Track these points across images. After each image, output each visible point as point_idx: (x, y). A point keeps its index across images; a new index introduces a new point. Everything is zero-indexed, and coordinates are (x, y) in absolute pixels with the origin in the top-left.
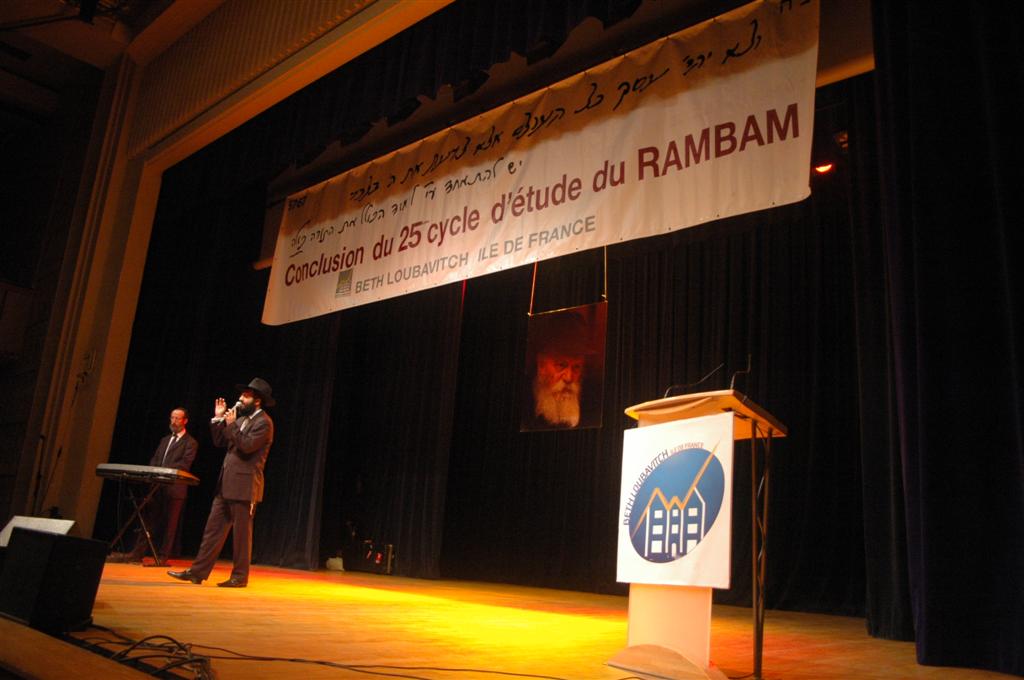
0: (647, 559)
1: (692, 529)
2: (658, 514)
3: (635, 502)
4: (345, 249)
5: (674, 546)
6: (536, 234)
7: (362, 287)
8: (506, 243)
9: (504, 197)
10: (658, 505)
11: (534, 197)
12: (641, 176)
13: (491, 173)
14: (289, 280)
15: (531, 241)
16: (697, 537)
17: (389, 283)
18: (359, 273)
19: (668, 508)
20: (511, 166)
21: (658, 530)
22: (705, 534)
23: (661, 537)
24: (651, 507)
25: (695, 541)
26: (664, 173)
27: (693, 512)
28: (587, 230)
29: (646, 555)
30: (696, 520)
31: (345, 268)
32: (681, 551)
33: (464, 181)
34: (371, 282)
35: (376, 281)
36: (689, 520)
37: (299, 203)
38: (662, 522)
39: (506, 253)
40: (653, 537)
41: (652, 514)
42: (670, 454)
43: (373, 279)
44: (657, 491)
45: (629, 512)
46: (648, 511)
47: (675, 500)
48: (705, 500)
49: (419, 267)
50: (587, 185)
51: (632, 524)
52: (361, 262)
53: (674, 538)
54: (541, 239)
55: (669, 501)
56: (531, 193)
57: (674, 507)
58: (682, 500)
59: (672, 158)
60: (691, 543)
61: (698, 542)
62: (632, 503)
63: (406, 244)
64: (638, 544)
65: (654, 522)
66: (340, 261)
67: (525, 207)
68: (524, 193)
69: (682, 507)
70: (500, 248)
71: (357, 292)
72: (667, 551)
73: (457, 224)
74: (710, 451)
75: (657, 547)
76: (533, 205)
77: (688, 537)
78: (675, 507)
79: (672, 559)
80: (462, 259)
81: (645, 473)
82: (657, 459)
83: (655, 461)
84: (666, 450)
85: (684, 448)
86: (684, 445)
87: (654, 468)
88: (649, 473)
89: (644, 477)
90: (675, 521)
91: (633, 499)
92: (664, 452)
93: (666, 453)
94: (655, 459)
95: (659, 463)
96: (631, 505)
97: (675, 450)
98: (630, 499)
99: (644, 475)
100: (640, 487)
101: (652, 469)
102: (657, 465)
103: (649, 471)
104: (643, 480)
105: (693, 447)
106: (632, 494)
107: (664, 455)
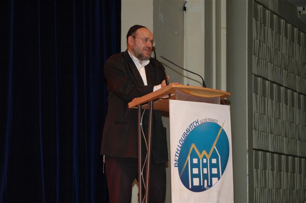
0: (190, 189)
1: (215, 171)
2: (195, 161)
3: (181, 151)
5: (206, 181)
10: (194, 155)
16: (218, 176)
19: (201, 157)
21: (195, 171)
22: (222, 175)
23: (197, 176)
24: (191, 155)
25: (217, 178)
27: (214, 161)
29: (190, 187)
30: (216, 166)
32: (209, 184)
36: (213, 166)
38: (197, 166)
40: (194, 176)
41: (192, 161)
42: (200, 123)
44: (193, 146)
45: (177, 158)
46: (189, 158)
47: (204, 152)
48: (220, 155)
53: (205, 177)
55: (201, 153)
58: (208, 153)
60: (215, 180)
61: (219, 179)
62: (179, 152)
64: (185, 181)
65: (193, 166)
69: (208, 157)
72: (202, 185)
74: (221, 126)
75: (196, 182)
77: (213, 176)
78: (205, 157)
79: (205, 189)
81: (186, 133)
82: (193, 124)
83: (191, 126)
84: (197, 120)
85: (207, 121)
86: (207, 119)
87: (191, 130)
88: (188, 133)
89: (186, 135)
90: (205, 166)
91: (180, 149)
92: (197, 121)
93: (198, 122)
94: (191, 124)
95: (194, 128)
96: (178, 154)
97: (203, 121)
98: (177, 149)
99: (186, 134)
100: (183, 142)
101: (190, 131)
102: (192, 129)
103: (188, 132)
104: (185, 137)
105: (212, 122)
106: (178, 146)
107: (196, 123)
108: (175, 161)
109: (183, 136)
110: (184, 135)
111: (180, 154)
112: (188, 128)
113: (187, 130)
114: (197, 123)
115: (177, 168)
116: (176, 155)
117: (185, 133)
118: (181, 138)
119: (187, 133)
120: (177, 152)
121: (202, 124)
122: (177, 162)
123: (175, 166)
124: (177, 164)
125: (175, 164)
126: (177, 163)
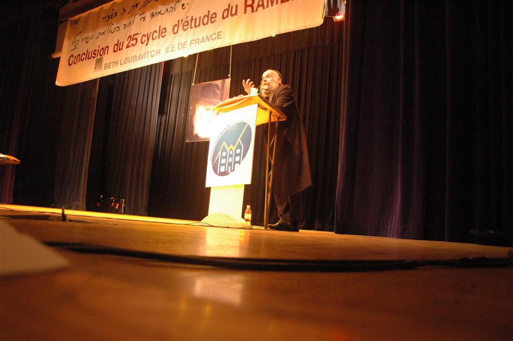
0: (218, 175)
1: (237, 159)
2: (224, 154)
4: (99, 47)
5: (230, 167)
6: (193, 40)
7: (108, 66)
8: (179, 44)
9: (179, 21)
10: (224, 150)
11: (193, 22)
12: (245, 12)
13: (173, 9)
14: (70, 63)
15: (191, 43)
16: (239, 162)
17: (121, 64)
18: (107, 59)
19: (228, 150)
20: (183, 5)
21: (223, 161)
22: (243, 160)
23: (224, 164)
25: (238, 164)
26: (256, 11)
27: (238, 151)
28: (218, 38)
29: (218, 173)
30: (239, 155)
31: (99, 57)
32: (232, 169)
33: (160, 13)
34: (112, 64)
35: (115, 63)
36: (237, 155)
37: (76, 22)
38: (225, 157)
39: (179, 49)
40: (222, 165)
41: (222, 154)
42: (230, 126)
43: (113, 62)
44: (224, 143)
46: (220, 153)
47: (231, 146)
49: (136, 56)
50: (219, 16)
51: (213, 160)
52: (107, 54)
53: (230, 164)
54: (196, 42)
55: (229, 147)
56: (192, 20)
57: (231, 149)
58: (234, 146)
59: (261, 3)
60: (237, 165)
63: (130, 44)
64: (215, 169)
65: (222, 157)
66: (96, 53)
67: (189, 26)
68: (189, 19)
69: (234, 149)
70: (176, 47)
71: (105, 69)
72: (226, 170)
73: (156, 35)
74: (247, 122)
75: (223, 169)
76: (193, 25)
77: (235, 162)
79: (228, 174)
80: (157, 53)
83: (224, 130)
84: (229, 124)
85: (237, 122)
87: (224, 133)
88: (222, 135)
90: (231, 156)
91: (214, 148)
95: (226, 131)
97: (233, 124)
100: (217, 143)
106: (214, 146)
107: (228, 126)
108: (211, 156)
109: (217, 139)
110: (219, 138)
116: (212, 153)
117: (219, 136)
120: (213, 151)
125: (211, 158)
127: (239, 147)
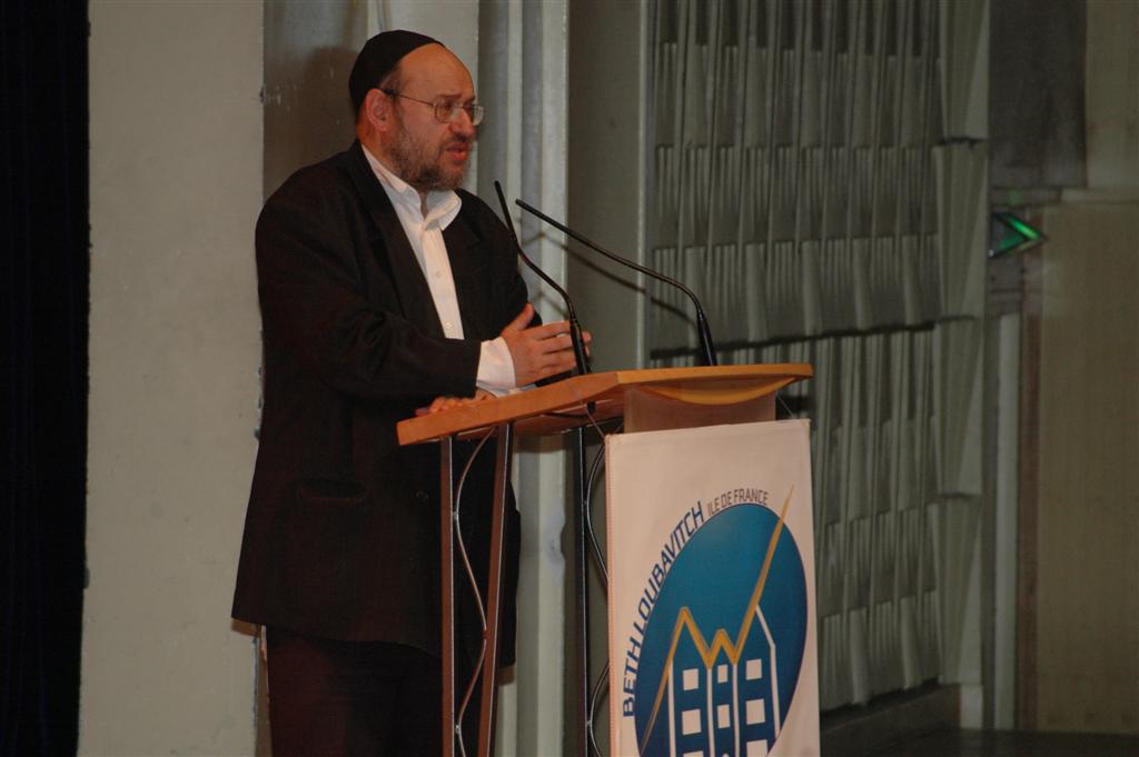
1: (756, 712)
2: (691, 680)
3: (644, 648)
10: (688, 658)
16: (766, 732)
19: (709, 659)
21: (691, 722)
22: (781, 723)
23: (700, 742)
24: (675, 659)
25: (763, 743)
27: (754, 670)
30: (760, 689)
36: (748, 691)
38: (698, 700)
40: (686, 745)
41: (678, 681)
42: (707, 518)
44: (685, 617)
45: (632, 677)
46: (669, 673)
47: (721, 638)
48: (775, 641)
51: (640, 712)
53: (725, 741)
57: (720, 658)
58: (734, 639)
60: (755, 750)
61: (770, 747)
62: (637, 653)
69: (734, 656)
74: (779, 514)
77: (751, 733)
78: (723, 658)
81: (661, 567)
82: (683, 526)
83: (678, 532)
84: (699, 503)
85: (732, 501)
86: (732, 495)
87: (677, 552)
88: (668, 566)
89: (660, 578)
90: (722, 695)
91: (640, 639)
92: (697, 511)
93: (700, 513)
94: (679, 527)
95: (687, 538)
96: (634, 658)
97: (717, 504)
98: (632, 640)
99: (660, 571)
100: (652, 606)
101: (673, 555)
102: (682, 545)
103: (669, 560)
104: (659, 585)
105: (748, 501)
106: (636, 625)
107: (695, 516)
108: (626, 690)
109: (650, 581)
110: (656, 577)
111: (640, 661)
112: (667, 547)
113: (663, 554)
114: (699, 518)
115: (632, 719)
116: (628, 668)
117: (657, 566)
118: (646, 592)
119: (665, 564)
120: (631, 654)
121: (716, 517)
122: (633, 696)
123: (626, 714)
124: (631, 704)
125: (626, 702)
126: (630, 699)
127: (756, 648)
